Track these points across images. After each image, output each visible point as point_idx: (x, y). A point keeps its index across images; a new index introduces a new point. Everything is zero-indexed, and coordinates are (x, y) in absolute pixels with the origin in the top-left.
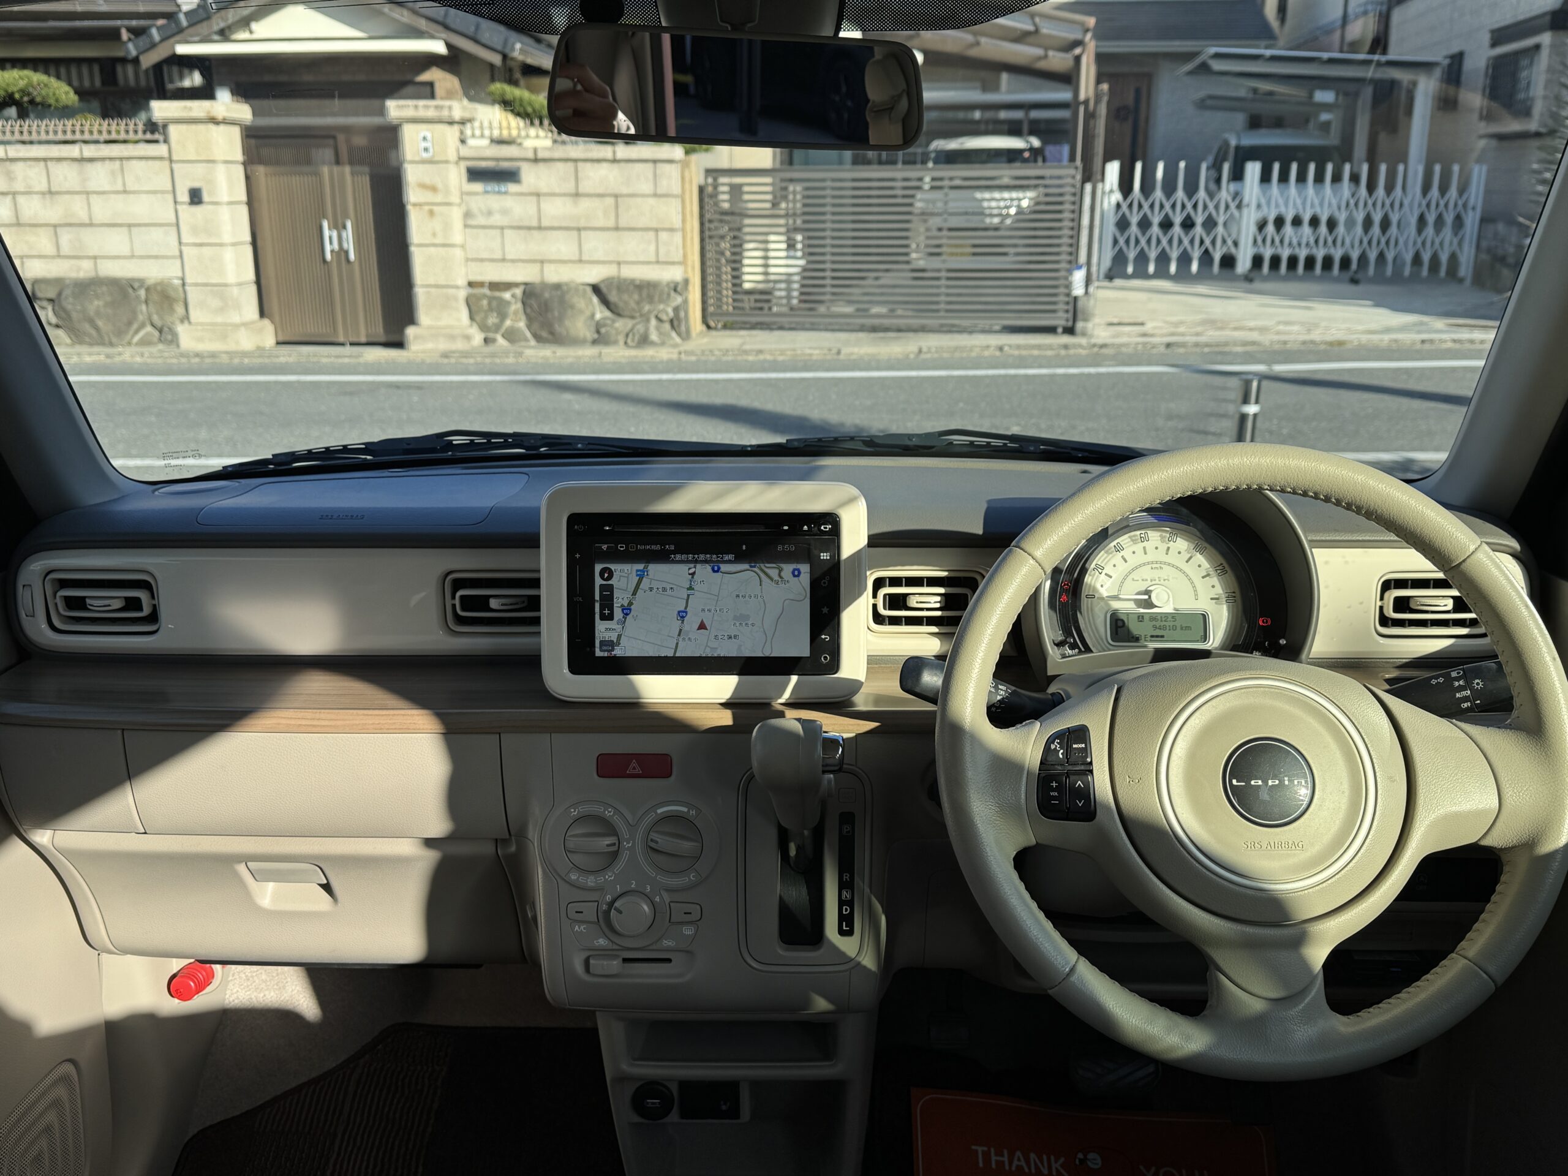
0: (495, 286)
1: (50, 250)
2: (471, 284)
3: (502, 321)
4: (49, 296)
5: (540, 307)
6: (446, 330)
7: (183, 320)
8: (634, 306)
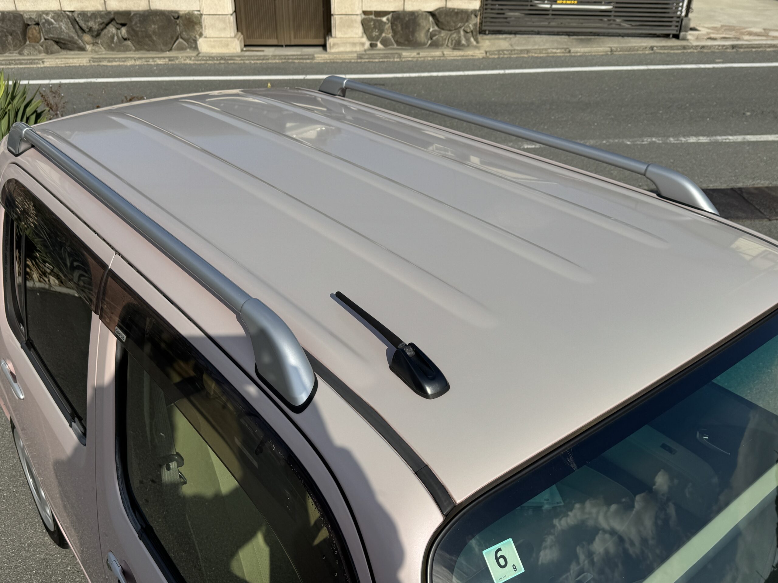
0: (378, 14)
2: (365, 13)
3: (381, 34)
4: (123, 22)
5: (402, 25)
6: (351, 40)
7: (201, 35)
8: (452, 24)
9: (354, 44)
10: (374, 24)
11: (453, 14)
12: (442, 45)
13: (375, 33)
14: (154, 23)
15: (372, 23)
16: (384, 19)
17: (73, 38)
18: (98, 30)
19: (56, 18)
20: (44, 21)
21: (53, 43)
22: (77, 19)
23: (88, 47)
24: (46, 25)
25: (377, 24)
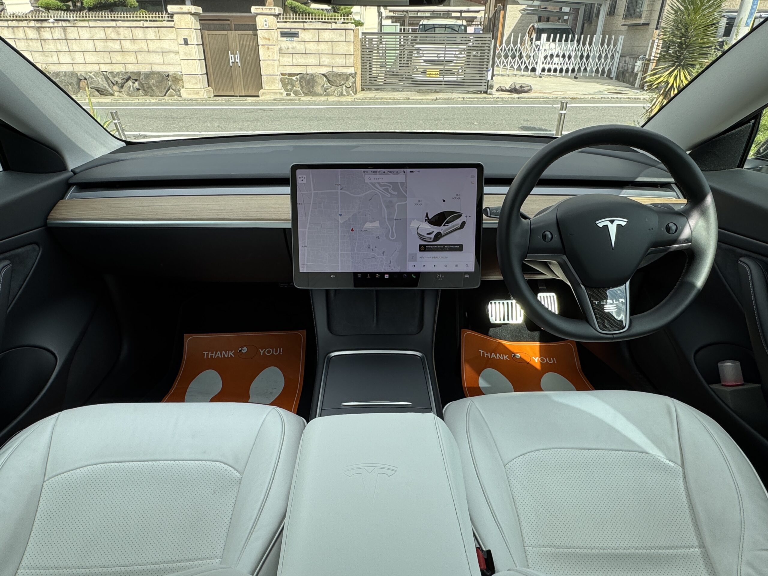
0: (290, 75)
1: (135, 61)
2: (282, 74)
3: (293, 88)
4: (135, 78)
5: (305, 82)
6: (274, 91)
7: (183, 87)
8: (338, 82)
9: (276, 93)
10: (288, 81)
11: (337, 75)
12: (332, 95)
13: (289, 87)
14: (153, 79)
15: (287, 80)
16: (294, 78)
17: (105, 87)
18: (122, 84)
19: (95, 75)
20: (89, 77)
21: (95, 90)
22: (108, 76)
23: (116, 94)
24: (90, 79)
25: (290, 81)
